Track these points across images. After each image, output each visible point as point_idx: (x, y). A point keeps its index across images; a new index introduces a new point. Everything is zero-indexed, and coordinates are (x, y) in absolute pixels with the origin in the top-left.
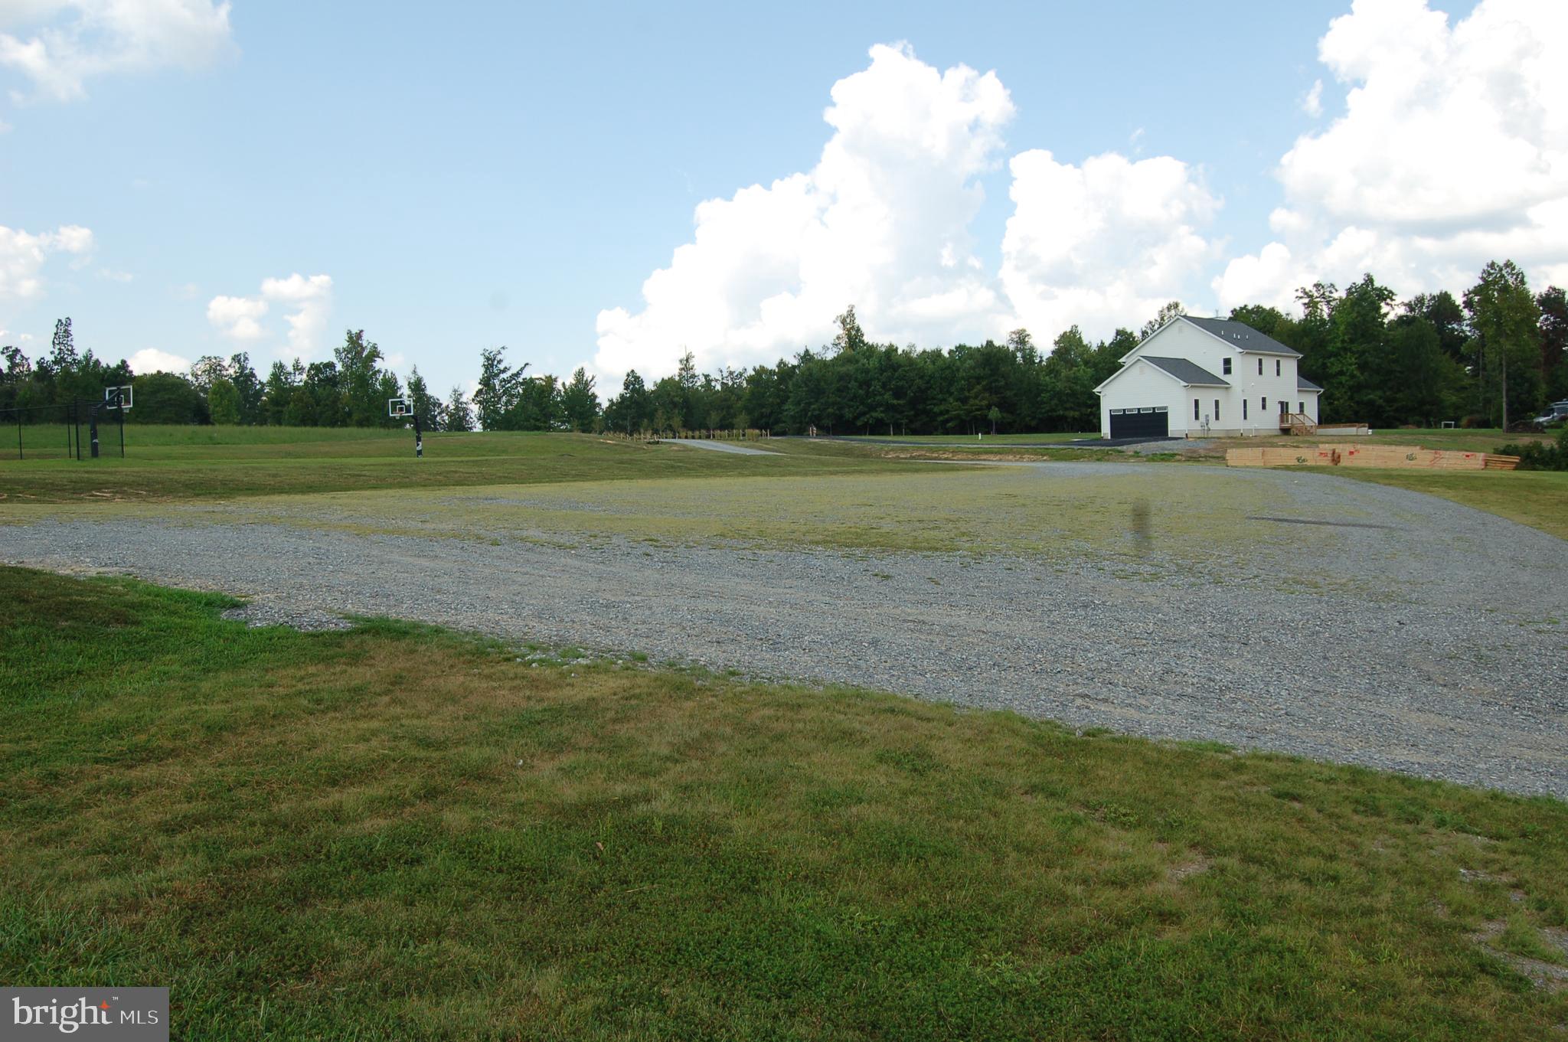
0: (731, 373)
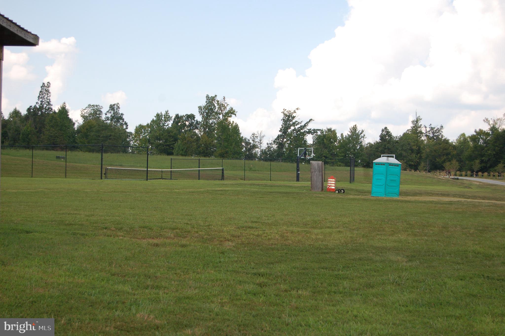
0: (432, 129)
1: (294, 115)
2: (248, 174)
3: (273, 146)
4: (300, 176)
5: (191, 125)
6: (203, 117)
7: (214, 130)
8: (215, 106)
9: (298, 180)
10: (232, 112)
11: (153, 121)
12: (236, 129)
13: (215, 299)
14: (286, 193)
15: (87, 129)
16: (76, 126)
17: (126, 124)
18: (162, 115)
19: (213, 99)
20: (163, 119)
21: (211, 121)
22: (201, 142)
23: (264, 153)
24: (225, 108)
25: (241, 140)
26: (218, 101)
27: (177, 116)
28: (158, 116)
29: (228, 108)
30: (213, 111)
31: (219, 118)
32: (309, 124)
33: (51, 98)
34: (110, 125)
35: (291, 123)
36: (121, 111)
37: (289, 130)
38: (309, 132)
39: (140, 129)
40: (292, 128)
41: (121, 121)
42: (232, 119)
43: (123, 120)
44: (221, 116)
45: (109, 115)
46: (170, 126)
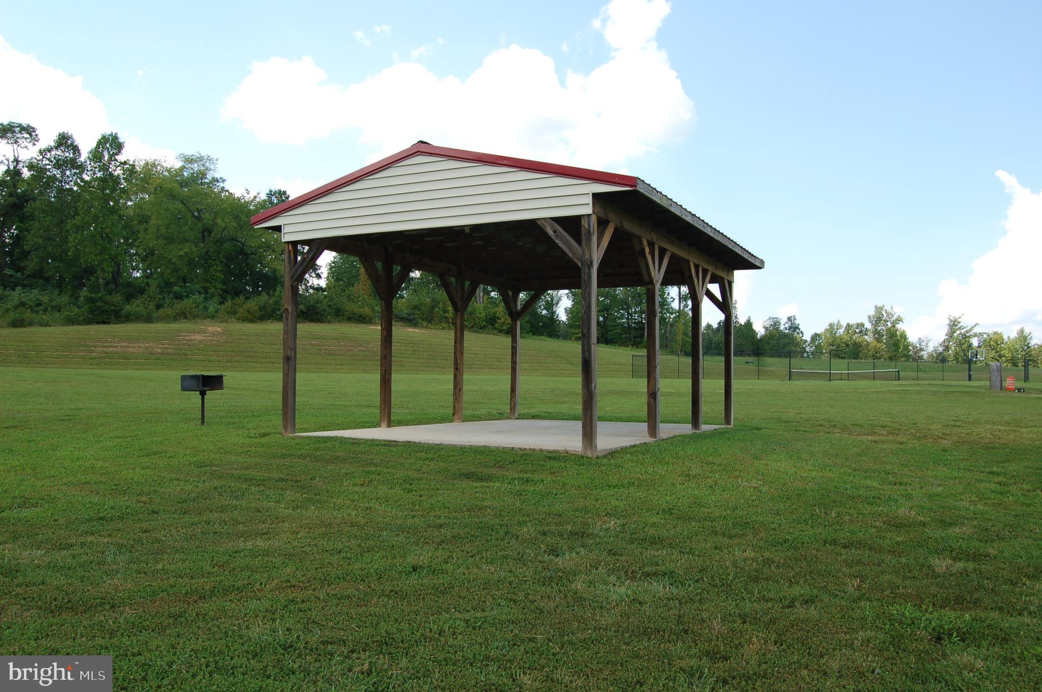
1: (960, 320)
2: (920, 375)
3: (939, 349)
4: (972, 376)
5: (861, 332)
6: (872, 324)
7: (883, 336)
8: (883, 315)
9: (970, 379)
10: (899, 320)
11: (826, 330)
12: (904, 336)
13: (963, 497)
14: (967, 392)
15: (769, 338)
16: (759, 336)
17: (802, 332)
18: (834, 325)
19: (881, 308)
20: (835, 327)
21: (879, 328)
22: (870, 347)
23: (930, 355)
24: (893, 316)
25: (909, 344)
26: (886, 310)
27: (848, 325)
28: (831, 325)
29: (895, 317)
30: (882, 320)
31: (887, 325)
32: (975, 328)
33: (738, 313)
34: (788, 334)
35: (957, 327)
36: (797, 322)
37: (955, 334)
38: (975, 335)
39: (815, 337)
40: (958, 332)
41: (797, 330)
42: (899, 326)
43: (799, 329)
44: (889, 324)
45: (787, 326)
46: (842, 333)
